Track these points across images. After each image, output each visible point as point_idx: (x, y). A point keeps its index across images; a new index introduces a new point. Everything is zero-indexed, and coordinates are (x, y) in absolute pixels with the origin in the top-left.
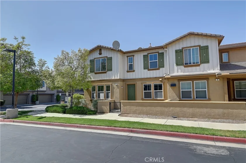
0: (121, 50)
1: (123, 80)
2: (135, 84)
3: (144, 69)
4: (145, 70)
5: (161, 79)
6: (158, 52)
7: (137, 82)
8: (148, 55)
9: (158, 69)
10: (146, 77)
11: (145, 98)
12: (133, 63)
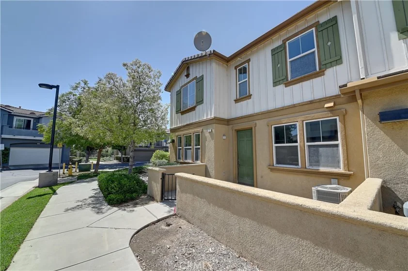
0: (214, 51)
1: (228, 122)
2: (251, 129)
3: (274, 86)
4: (276, 87)
5: (332, 104)
6: (317, 25)
7: (257, 122)
8: (284, 43)
9: (321, 73)
10: (279, 105)
11: (278, 163)
12: (247, 79)
